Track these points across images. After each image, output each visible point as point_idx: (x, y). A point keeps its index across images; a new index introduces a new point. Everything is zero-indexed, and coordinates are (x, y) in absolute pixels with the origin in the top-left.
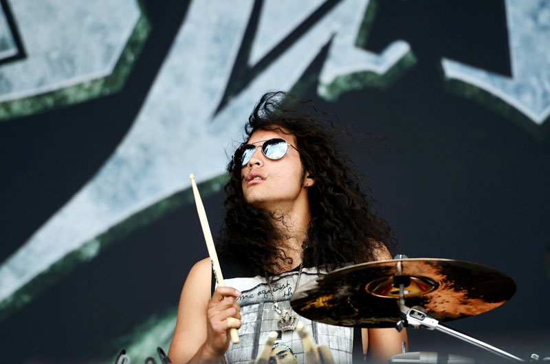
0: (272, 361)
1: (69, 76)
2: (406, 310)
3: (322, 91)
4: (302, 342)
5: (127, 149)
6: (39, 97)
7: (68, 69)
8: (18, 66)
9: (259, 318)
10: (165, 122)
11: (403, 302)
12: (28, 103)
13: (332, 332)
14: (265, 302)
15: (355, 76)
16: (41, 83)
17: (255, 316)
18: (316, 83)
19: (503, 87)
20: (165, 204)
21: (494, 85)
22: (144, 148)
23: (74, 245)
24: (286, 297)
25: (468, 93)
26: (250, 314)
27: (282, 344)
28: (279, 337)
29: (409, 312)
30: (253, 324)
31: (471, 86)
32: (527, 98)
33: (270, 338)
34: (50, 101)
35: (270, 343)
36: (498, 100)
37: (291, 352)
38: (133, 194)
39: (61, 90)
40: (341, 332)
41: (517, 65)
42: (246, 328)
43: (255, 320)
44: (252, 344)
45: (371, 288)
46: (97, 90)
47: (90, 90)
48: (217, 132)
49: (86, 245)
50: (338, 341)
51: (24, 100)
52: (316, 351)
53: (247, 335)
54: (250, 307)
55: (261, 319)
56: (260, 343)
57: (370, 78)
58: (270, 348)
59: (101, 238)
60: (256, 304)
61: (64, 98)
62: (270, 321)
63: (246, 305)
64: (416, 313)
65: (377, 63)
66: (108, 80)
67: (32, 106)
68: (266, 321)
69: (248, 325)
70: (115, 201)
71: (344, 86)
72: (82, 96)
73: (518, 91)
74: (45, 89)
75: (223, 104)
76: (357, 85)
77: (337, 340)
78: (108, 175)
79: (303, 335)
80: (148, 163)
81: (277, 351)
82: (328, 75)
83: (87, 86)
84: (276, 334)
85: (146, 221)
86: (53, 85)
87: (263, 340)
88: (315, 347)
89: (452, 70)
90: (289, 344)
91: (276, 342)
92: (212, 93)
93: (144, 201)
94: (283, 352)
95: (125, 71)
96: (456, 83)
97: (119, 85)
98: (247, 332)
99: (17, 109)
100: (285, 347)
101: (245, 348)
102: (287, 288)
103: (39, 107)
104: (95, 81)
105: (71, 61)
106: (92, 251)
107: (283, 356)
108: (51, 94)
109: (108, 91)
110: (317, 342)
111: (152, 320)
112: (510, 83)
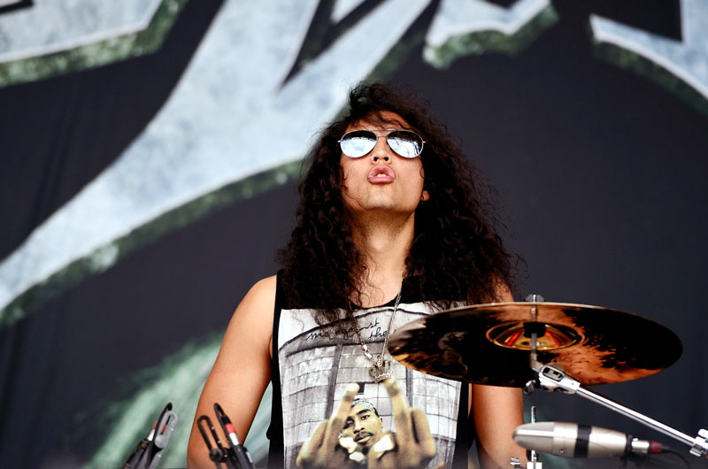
0: (349, 422)
1: (90, 31)
2: (538, 367)
3: (430, 55)
4: (391, 402)
5: (162, 126)
6: (48, 58)
7: (89, 21)
8: (21, 16)
9: (335, 365)
10: (215, 92)
11: (534, 356)
12: (32, 65)
13: (431, 392)
14: (344, 345)
15: (475, 36)
16: (50, 40)
17: (329, 361)
18: (423, 45)
19: (670, 55)
20: (210, 200)
21: (658, 51)
22: (185, 126)
23: (83, 250)
24: (373, 339)
25: (623, 62)
26: (324, 359)
27: (365, 401)
28: (361, 391)
29: (542, 370)
30: (327, 373)
31: (628, 52)
32: (701, 69)
33: (348, 392)
34: (62, 64)
35: (348, 398)
36: (663, 71)
37: (376, 413)
38: (166, 186)
39: (78, 49)
40: (443, 392)
41: (689, 25)
42: (318, 378)
43: (330, 367)
44: (325, 400)
45: (493, 335)
46: (125, 49)
47: (116, 48)
48: (285, 107)
49: (98, 251)
50: (438, 404)
51: (26, 61)
52: (408, 416)
53: (319, 387)
54: (325, 350)
55: (338, 366)
56: (335, 399)
57: (494, 39)
58: (348, 405)
59: (121, 242)
60: (332, 345)
61: (82, 59)
62: (350, 370)
63: (319, 347)
64: (551, 372)
65: (504, 20)
66: (141, 37)
67: (37, 69)
68: (344, 370)
69: (321, 373)
70: (142, 194)
71: (459, 49)
72: (105, 57)
73: (690, 59)
74: (56, 47)
75: (295, 70)
76: (476, 48)
77: (438, 402)
78: (134, 160)
79: (393, 392)
80: (190, 146)
81: (358, 409)
82: (439, 34)
83: (113, 43)
84: (357, 387)
85: (182, 221)
86: (67, 43)
87: (339, 395)
88: (408, 410)
89: (604, 30)
90: (374, 401)
91: (356, 397)
92: (281, 57)
93: (182, 194)
94: (365, 411)
95: (165, 24)
96: (608, 47)
97: (156, 43)
98: (319, 384)
99: (16, 73)
100: (367, 404)
101: (316, 405)
102: (375, 328)
103: (46, 71)
104: (124, 37)
105: (93, 11)
106: (108, 259)
107: (365, 417)
108: (63, 54)
109: (140, 51)
110: (411, 404)
111: (187, 349)
112: (679, 49)
